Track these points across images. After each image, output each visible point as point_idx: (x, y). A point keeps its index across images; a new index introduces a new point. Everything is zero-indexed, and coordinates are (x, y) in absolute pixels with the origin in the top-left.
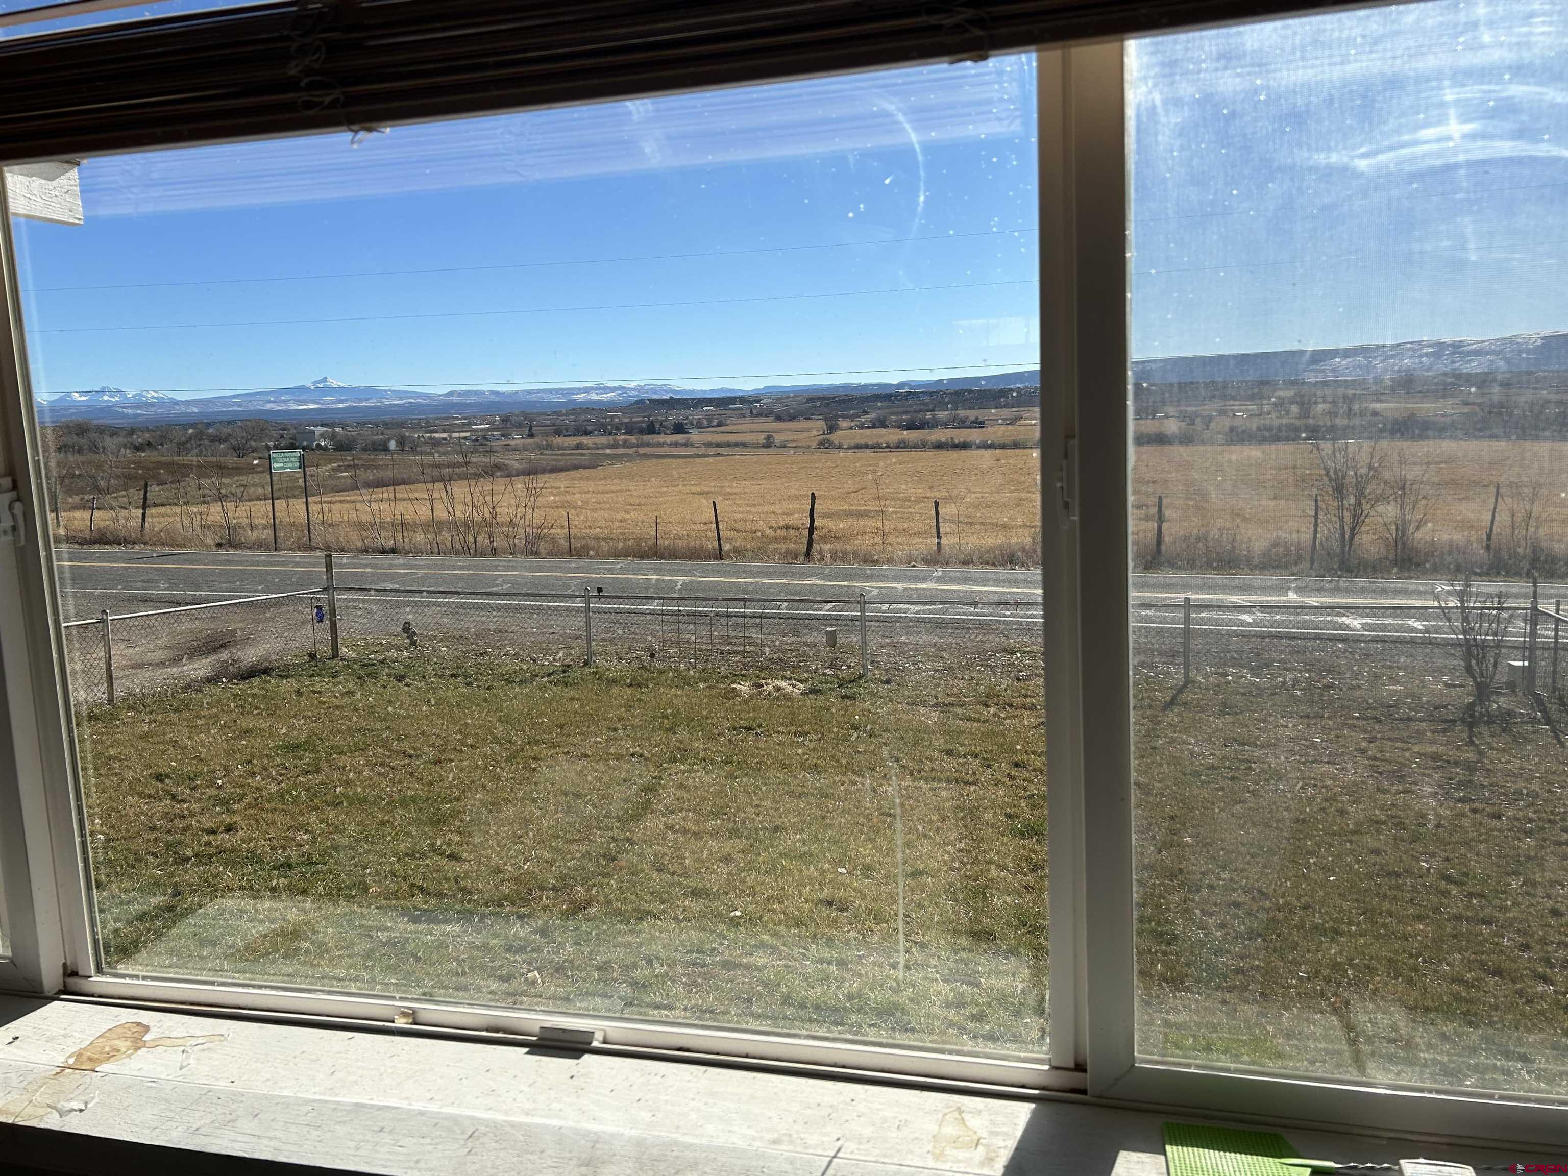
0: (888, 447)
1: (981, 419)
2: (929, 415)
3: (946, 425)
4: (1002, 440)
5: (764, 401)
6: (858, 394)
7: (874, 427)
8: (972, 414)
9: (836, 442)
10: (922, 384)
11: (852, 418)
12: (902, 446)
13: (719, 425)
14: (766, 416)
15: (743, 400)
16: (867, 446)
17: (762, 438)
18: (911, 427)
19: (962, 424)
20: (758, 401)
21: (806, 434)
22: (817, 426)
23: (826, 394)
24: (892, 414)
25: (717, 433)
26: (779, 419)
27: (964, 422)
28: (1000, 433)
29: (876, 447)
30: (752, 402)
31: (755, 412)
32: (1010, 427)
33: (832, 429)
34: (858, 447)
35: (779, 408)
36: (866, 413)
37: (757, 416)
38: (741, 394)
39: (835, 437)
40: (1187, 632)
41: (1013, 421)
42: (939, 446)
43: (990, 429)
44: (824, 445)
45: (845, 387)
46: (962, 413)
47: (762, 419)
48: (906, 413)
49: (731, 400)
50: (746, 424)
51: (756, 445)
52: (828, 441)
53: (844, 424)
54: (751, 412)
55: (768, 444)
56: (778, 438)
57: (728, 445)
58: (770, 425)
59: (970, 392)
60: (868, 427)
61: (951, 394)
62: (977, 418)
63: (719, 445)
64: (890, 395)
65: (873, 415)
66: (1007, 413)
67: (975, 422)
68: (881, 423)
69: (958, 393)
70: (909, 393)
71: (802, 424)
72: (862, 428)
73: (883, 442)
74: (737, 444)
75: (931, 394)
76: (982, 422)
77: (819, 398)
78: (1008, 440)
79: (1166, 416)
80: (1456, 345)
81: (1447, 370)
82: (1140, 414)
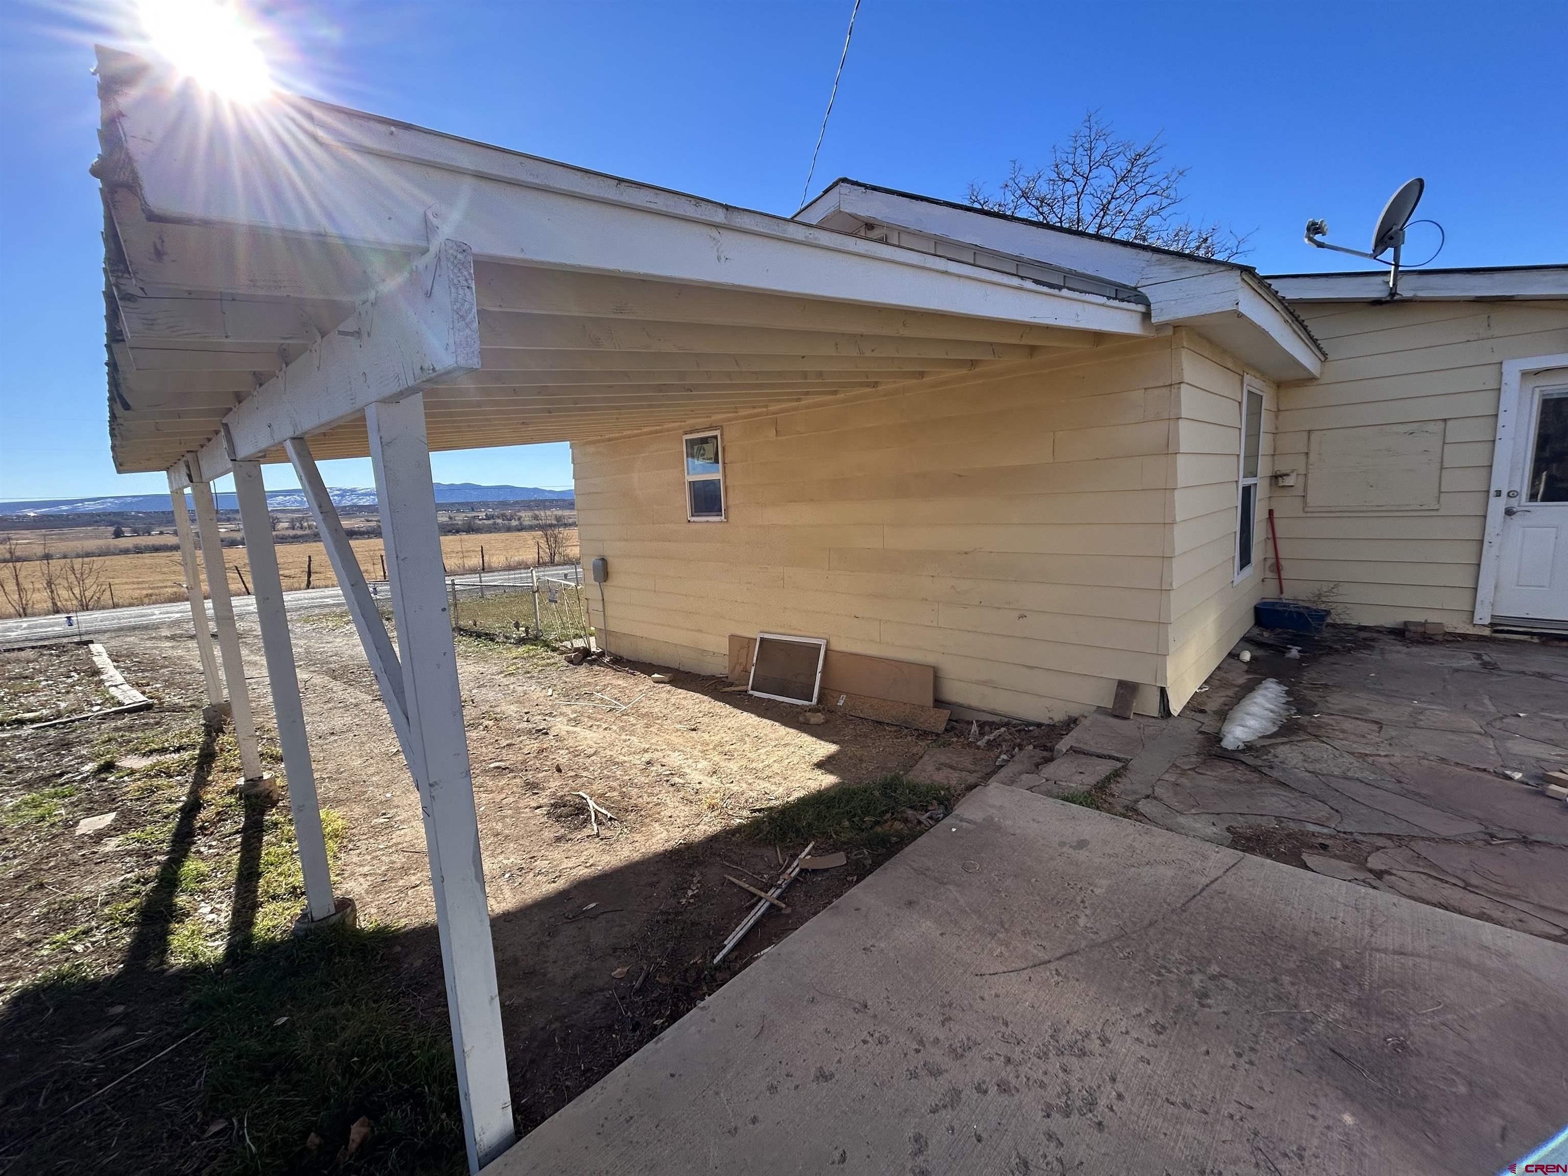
78: (6, 556)
79: (161, 533)
80: (353, 491)
81: (349, 504)
82: (136, 532)
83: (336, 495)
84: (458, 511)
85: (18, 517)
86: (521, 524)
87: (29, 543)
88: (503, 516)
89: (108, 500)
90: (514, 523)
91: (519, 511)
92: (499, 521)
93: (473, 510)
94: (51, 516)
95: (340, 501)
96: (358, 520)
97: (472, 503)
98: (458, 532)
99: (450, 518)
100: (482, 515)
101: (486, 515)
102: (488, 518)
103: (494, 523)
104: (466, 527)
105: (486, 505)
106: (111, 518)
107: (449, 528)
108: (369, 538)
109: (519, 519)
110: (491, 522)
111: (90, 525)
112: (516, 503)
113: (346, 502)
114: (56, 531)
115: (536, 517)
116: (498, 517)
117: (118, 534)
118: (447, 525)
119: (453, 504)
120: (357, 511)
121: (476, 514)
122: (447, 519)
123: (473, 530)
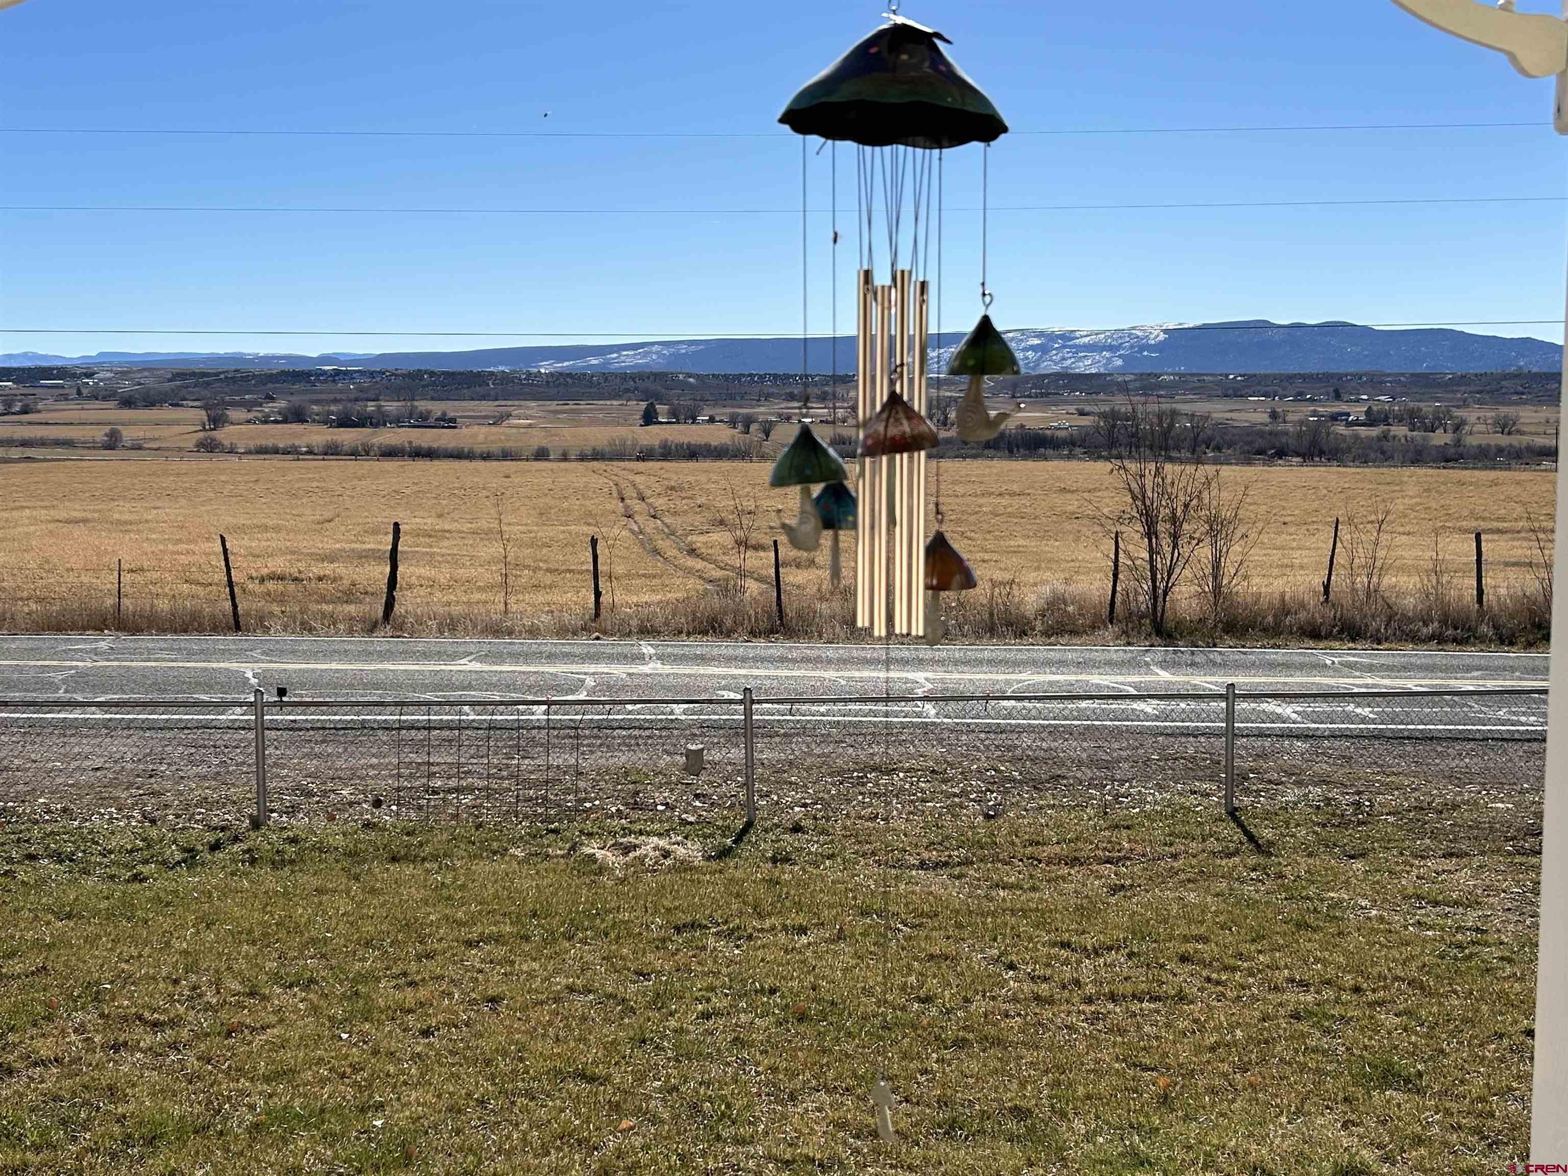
0: (310, 452)
1: (451, 414)
2: (371, 407)
3: (398, 422)
4: (484, 448)
5: (101, 375)
6: (257, 370)
7: (285, 421)
8: (437, 408)
9: (226, 443)
10: (356, 360)
11: (249, 406)
12: (332, 451)
13: (25, 411)
14: (104, 399)
15: (62, 372)
16: (276, 451)
17: (99, 434)
18: (344, 422)
19: (423, 421)
20: (90, 375)
21: (177, 429)
22: (194, 415)
23: (201, 367)
24: (317, 402)
25: (21, 423)
26: (127, 403)
27: (426, 419)
28: (481, 438)
29: (291, 452)
30: (79, 377)
31: (85, 392)
32: (494, 429)
33: (217, 421)
34: (262, 451)
35: (126, 387)
36: (271, 399)
37: (89, 398)
38: (59, 364)
39: (224, 434)
40: (1231, 734)
41: (499, 420)
42: (390, 453)
43: (465, 430)
44: (209, 447)
45: (237, 358)
46: (422, 405)
47: (97, 404)
48: (335, 401)
49: (46, 372)
50: (72, 411)
51: (92, 446)
52: (213, 440)
53: (234, 414)
54: (79, 393)
55: (112, 442)
56: (128, 434)
57: (42, 443)
58: (114, 414)
59: (432, 374)
60: (276, 422)
61: (403, 376)
62: (444, 414)
63: (25, 443)
64: (308, 374)
65: (282, 404)
66: (487, 407)
67: (443, 418)
68: (297, 416)
69: (416, 376)
70: (337, 373)
71: (166, 413)
72: (266, 422)
73: (302, 444)
74: (57, 443)
75: (372, 374)
76: (453, 420)
77: (193, 374)
78: (495, 448)
79: (712, 420)
80: (1067, 337)
81: (1056, 368)
82: (676, 416)
83: (1033, 348)
84: (1299, 397)
85: (529, 374)
86: (1458, 443)
87: (530, 426)
88: (1412, 418)
89: (655, 348)
90: (1440, 438)
91: (1465, 404)
92: (1400, 431)
93: (1338, 396)
94: (570, 375)
95: (1038, 363)
96: (1063, 410)
97: (1340, 377)
98: (1281, 453)
99: (1274, 415)
100: (1357, 412)
101: (1368, 412)
102: (1372, 420)
103: (1385, 437)
104: (1306, 443)
105: (1375, 383)
106: (648, 384)
107: (1260, 443)
108: (1069, 457)
109: (1457, 428)
110: (1374, 432)
111: (617, 396)
112: (1462, 380)
113: (1049, 366)
114: (571, 406)
115: (1505, 426)
116: (1400, 420)
117: (649, 418)
118: (1261, 434)
119: (1291, 378)
120: (1064, 387)
121: (1344, 408)
122: (1265, 418)
123: (1321, 453)
